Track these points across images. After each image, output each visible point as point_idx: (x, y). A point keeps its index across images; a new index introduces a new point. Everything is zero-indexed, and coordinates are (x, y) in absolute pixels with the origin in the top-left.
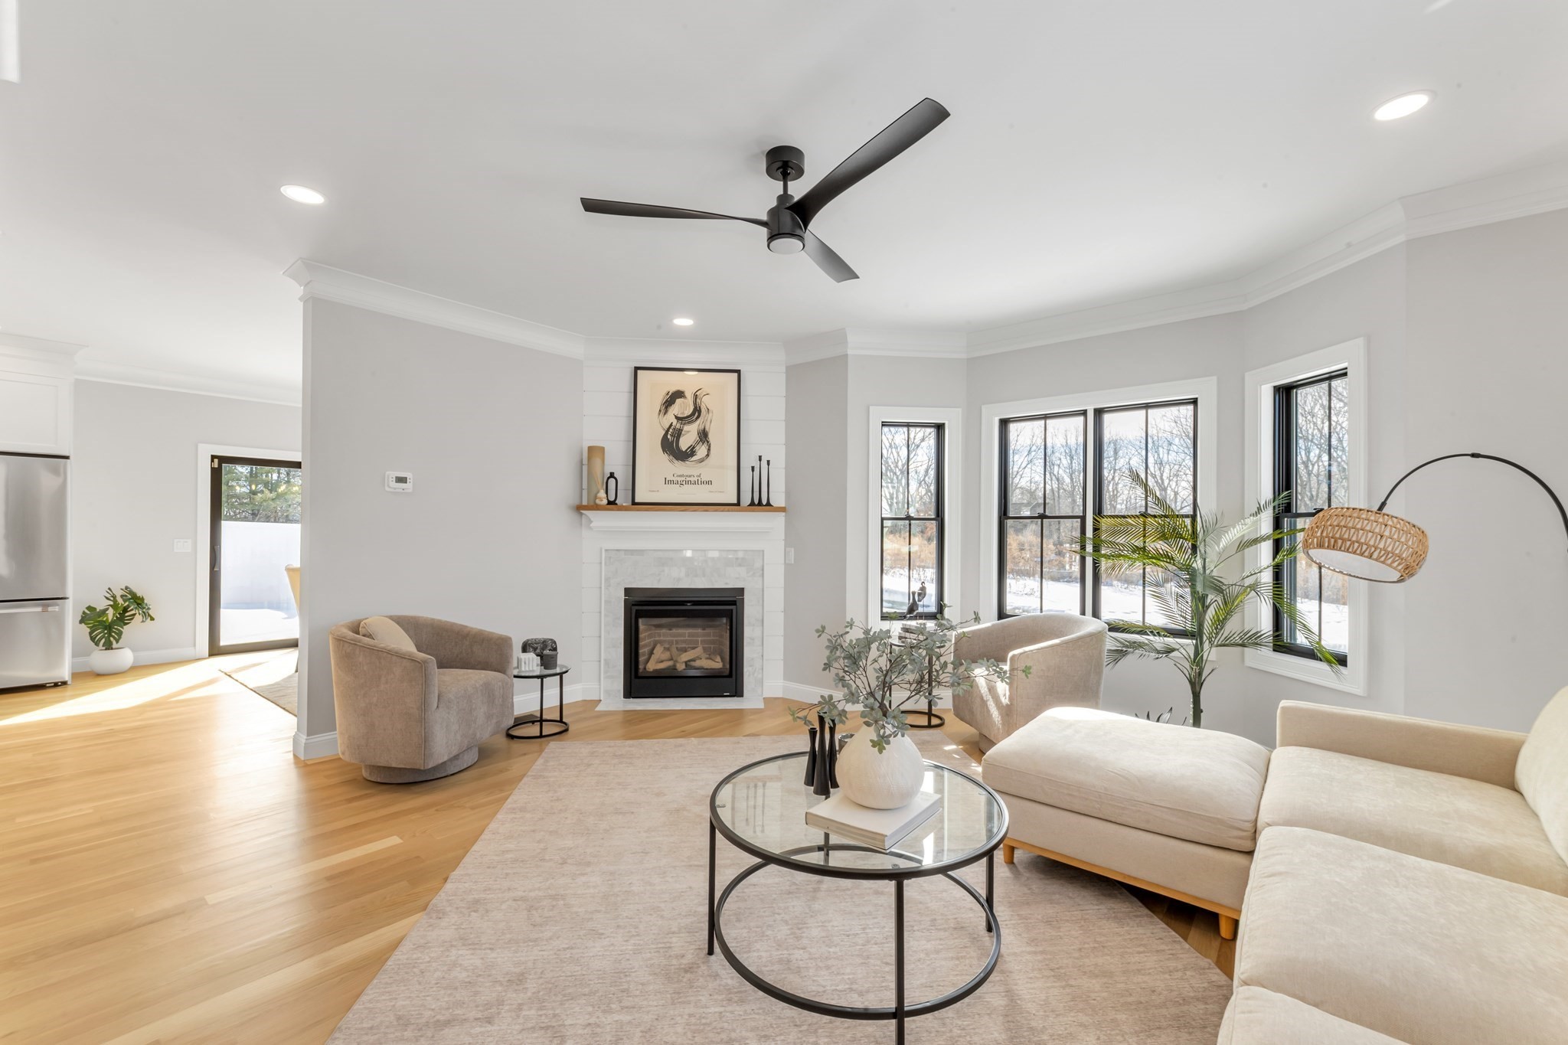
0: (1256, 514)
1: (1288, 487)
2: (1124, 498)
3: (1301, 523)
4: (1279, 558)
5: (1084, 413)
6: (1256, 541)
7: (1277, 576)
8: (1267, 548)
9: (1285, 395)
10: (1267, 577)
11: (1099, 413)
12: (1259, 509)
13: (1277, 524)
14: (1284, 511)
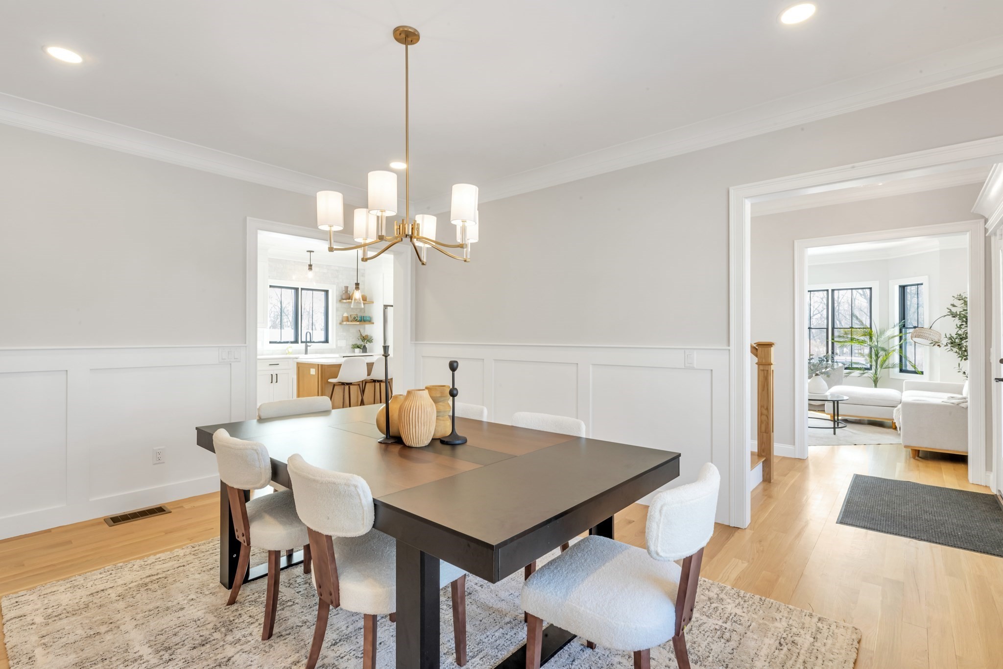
0: (893, 328)
1: (904, 319)
2: (843, 321)
3: (909, 331)
4: (901, 342)
5: (827, 290)
6: (895, 336)
7: (901, 347)
8: (897, 339)
9: (903, 288)
10: (898, 348)
11: (833, 290)
12: (895, 326)
13: (901, 331)
14: (903, 327)
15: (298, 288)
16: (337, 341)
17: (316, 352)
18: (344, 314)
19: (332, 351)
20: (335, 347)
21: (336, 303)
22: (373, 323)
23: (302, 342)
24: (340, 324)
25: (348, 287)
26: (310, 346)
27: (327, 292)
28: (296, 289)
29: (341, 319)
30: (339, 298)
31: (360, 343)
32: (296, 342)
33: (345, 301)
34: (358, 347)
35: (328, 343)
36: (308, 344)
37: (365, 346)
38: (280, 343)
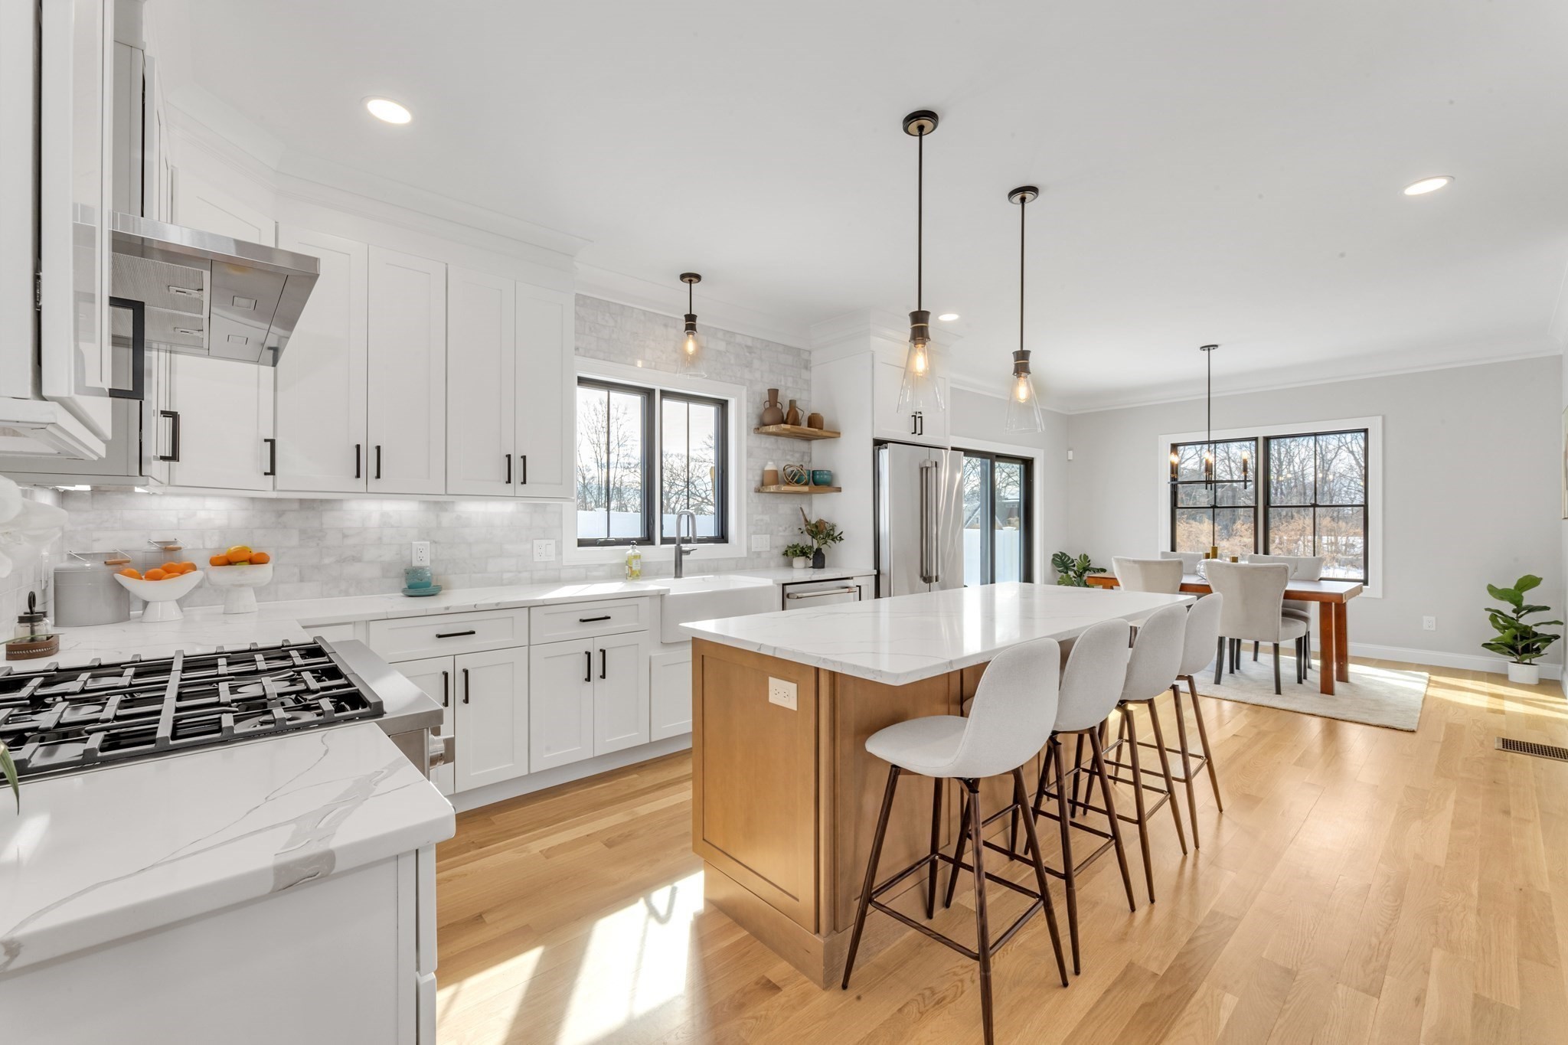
15: (654, 390)
16: (749, 537)
17: (702, 570)
18: (766, 464)
19: (740, 566)
20: (745, 554)
21: (748, 434)
22: (839, 490)
23: (664, 541)
24: (758, 491)
25: (776, 391)
26: (688, 552)
27: (722, 405)
28: (648, 394)
29: (758, 478)
30: (754, 423)
31: (808, 540)
32: (648, 539)
33: (772, 428)
34: (803, 553)
35: (727, 542)
36: (685, 547)
37: (819, 550)
38: (606, 543)
